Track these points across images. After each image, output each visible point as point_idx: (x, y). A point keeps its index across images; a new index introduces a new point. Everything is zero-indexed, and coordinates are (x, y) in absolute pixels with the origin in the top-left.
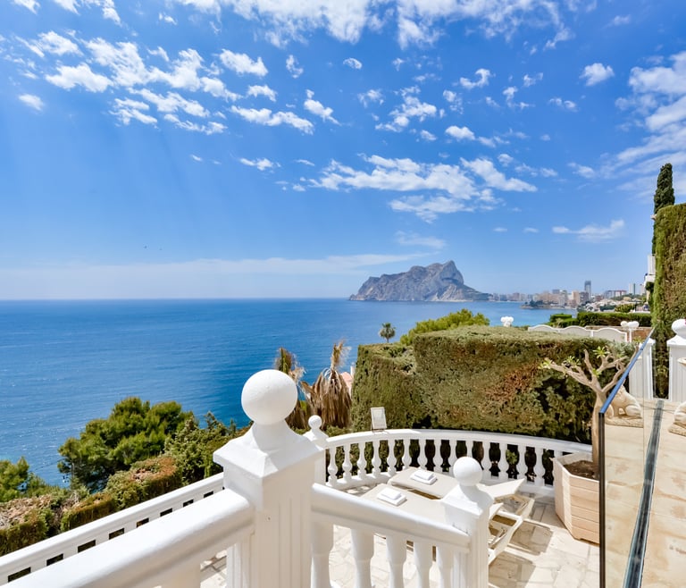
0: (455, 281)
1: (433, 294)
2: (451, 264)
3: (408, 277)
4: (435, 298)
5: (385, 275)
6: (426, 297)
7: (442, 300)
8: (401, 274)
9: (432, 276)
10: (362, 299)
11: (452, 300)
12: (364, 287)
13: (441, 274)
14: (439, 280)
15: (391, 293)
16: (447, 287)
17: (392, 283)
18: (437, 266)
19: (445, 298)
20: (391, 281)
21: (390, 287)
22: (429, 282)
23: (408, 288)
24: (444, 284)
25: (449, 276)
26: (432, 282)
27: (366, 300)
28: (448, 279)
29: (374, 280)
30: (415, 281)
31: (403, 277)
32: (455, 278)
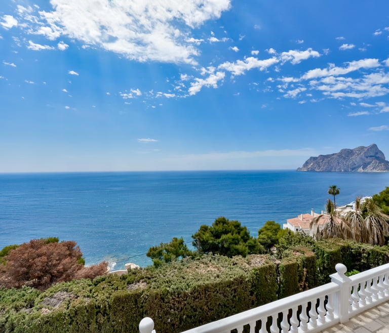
0: (377, 158)
1: (359, 167)
2: (375, 146)
3: (339, 156)
4: (361, 170)
5: (321, 155)
6: (353, 169)
7: (366, 171)
8: (333, 155)
9: (358, 155)
10: (305, 170)
11: (375, 171)
12: (307, 163)
13: (365, 153)
14: (363, 157)
15: (326, 166)
16: (371, 162)
17: (326, 160)
18: (362, 148)
19: (369, 169)
20: (325, 159)
21: (325, 163)
22: (356, 159)
23: (339, 163)
24: (368, 160)
25: (372, 154)
26: (358, 159)
27: (308, 171)
28: (371, 156)
29: (313, 159)
30: (344, 158)
31: (335, 156)
32: (377, 156)
